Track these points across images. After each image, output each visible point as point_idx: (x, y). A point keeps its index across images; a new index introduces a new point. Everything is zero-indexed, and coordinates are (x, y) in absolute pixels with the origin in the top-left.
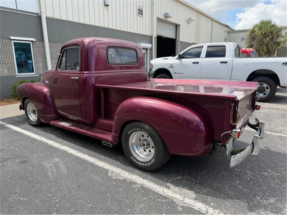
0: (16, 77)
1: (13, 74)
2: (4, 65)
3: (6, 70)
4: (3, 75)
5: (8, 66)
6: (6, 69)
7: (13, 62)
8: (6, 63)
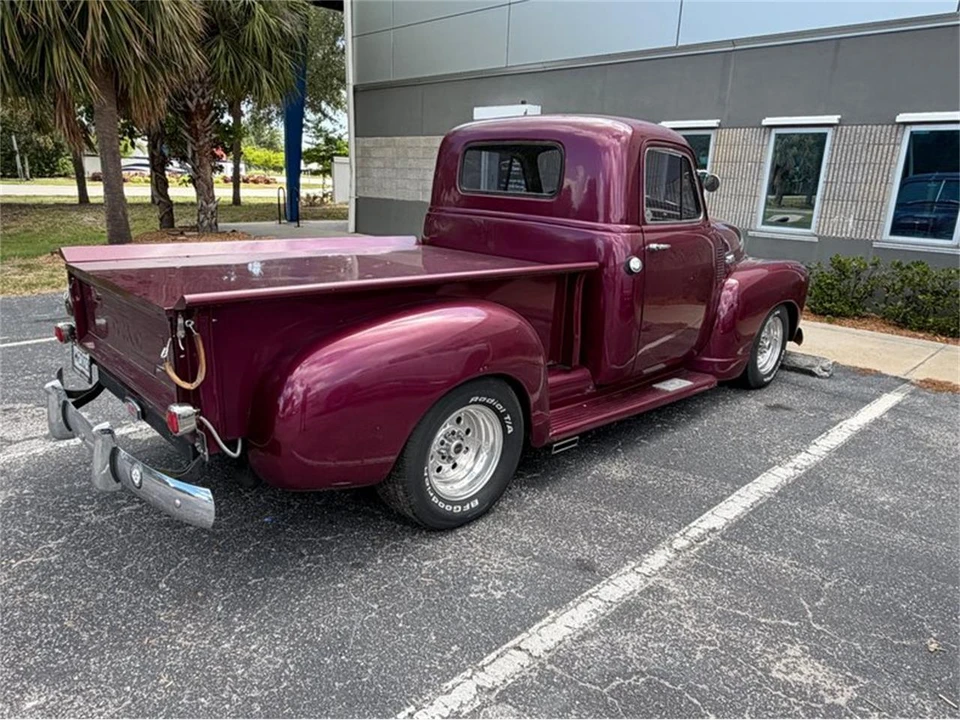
0: (875, 245)
1: (868, 234)
2: (852, 206)
3: (851, 220)
4: (837, 233)
5: (861, 210)
6: (852, 216)
7: (881, 196)
8: (860, 198)
